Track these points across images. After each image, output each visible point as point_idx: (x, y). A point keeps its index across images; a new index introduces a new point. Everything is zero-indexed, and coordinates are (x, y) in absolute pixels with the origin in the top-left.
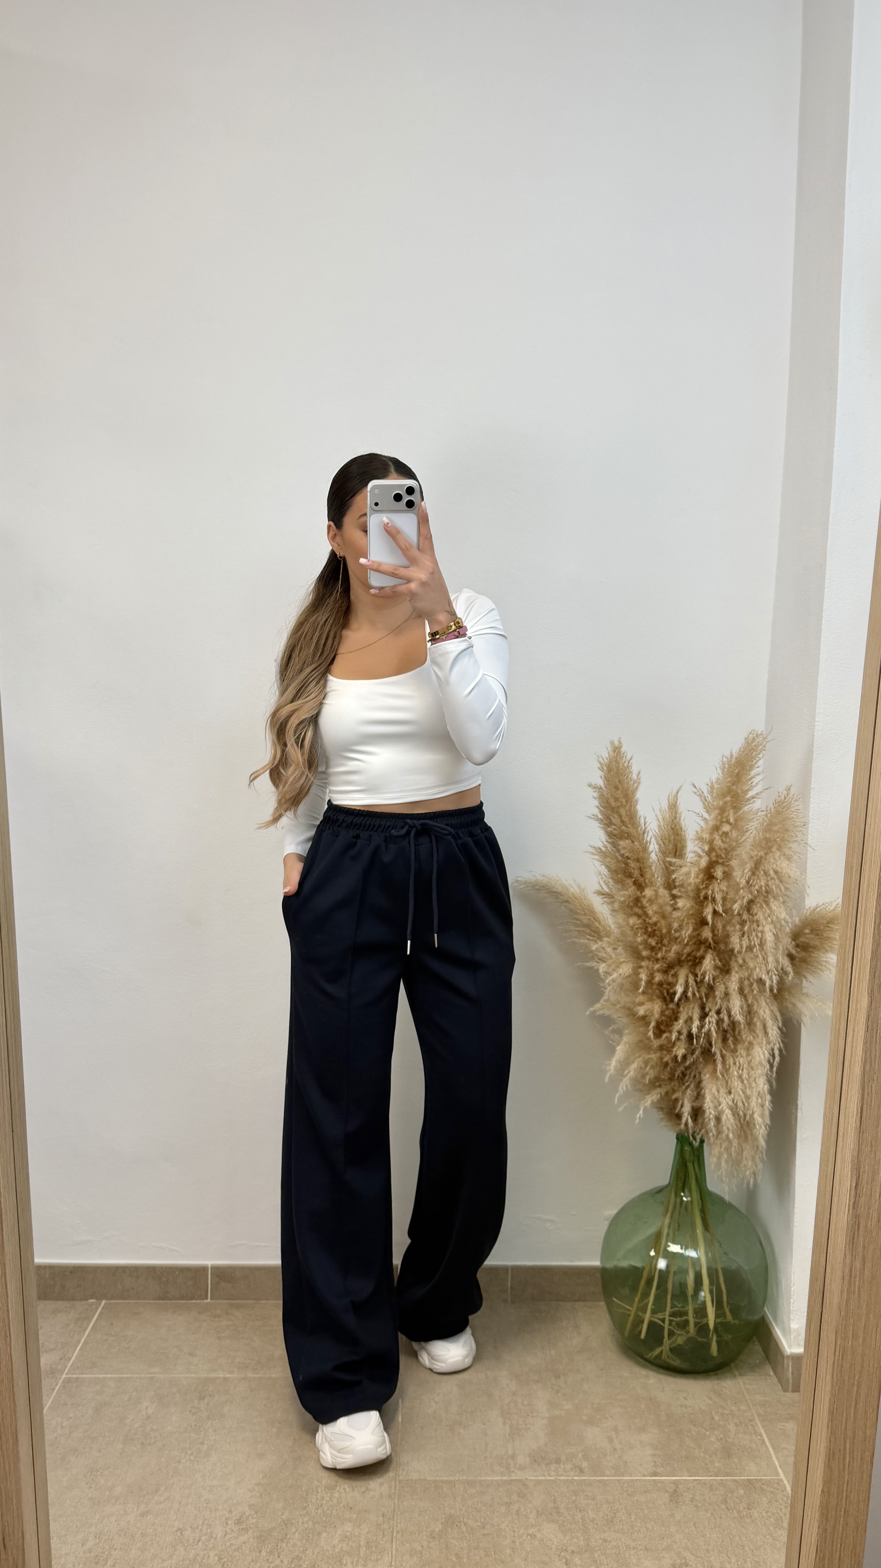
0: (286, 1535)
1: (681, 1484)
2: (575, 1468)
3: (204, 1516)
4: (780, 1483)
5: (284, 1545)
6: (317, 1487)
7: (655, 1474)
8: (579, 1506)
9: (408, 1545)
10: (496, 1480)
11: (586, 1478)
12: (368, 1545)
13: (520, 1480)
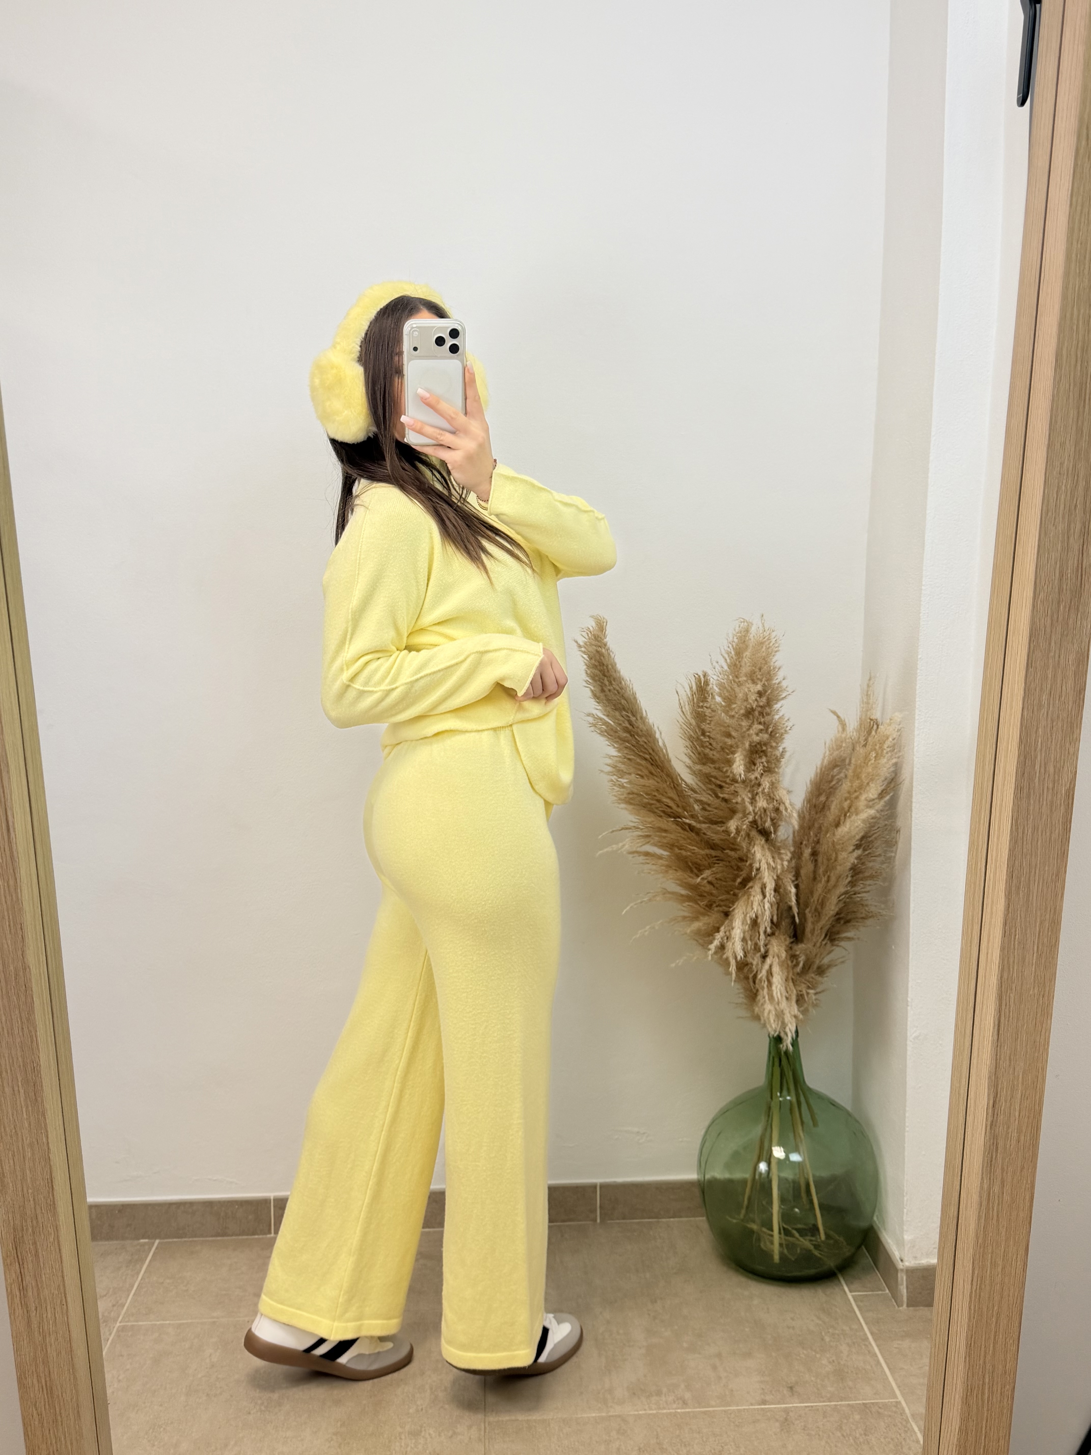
1: (792, 1411)
2: (678, 1399)
4: (899, 1406)
6: (400, 1434)
7: (764, 1402)
8: (684, 1440)
10: (593, 1417)
11: (690, 1410)
13: (619, 1416)
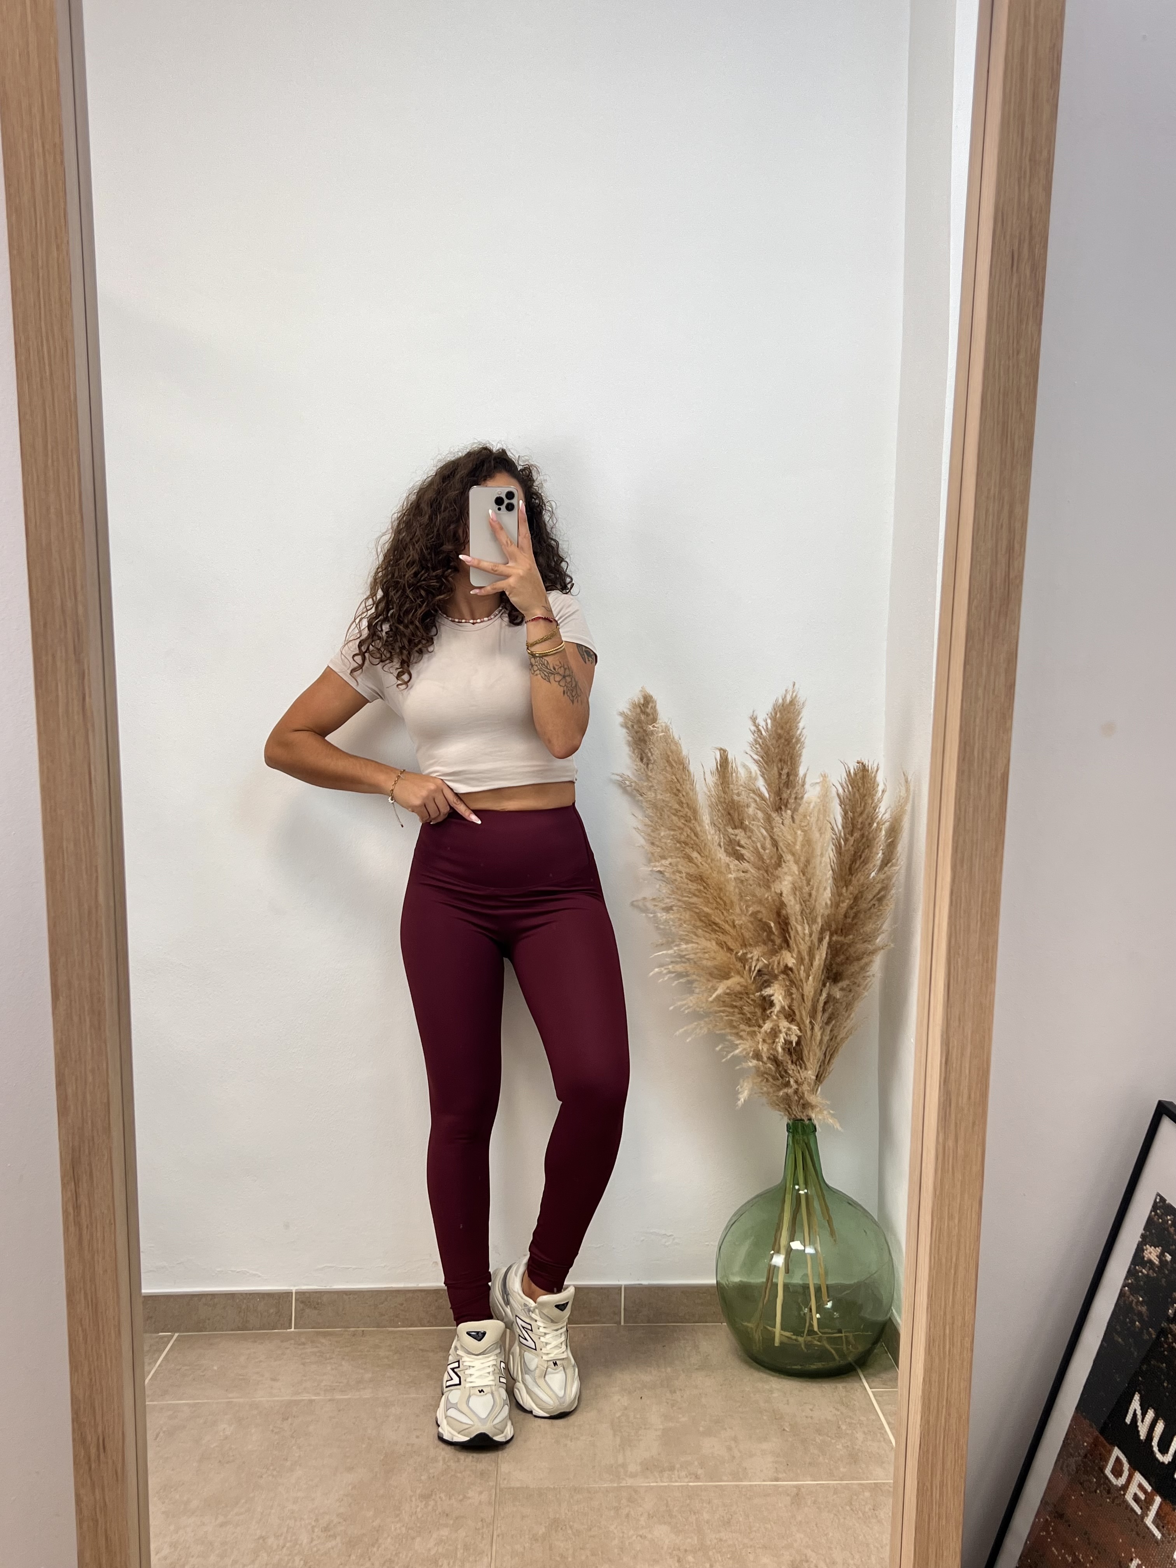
0: (377, 1540)
1: (803, 1488)
2: (690, 1475)
3: (288, 1524)
5: (375, 1549)
6: (411, 1497)
7: (777, 1480)
8: (694, 1509)
9: (508, 1547)
10: (604, 1487)
11: (702, 1484)
12: (466, 1547)
13: (630, 1487)
